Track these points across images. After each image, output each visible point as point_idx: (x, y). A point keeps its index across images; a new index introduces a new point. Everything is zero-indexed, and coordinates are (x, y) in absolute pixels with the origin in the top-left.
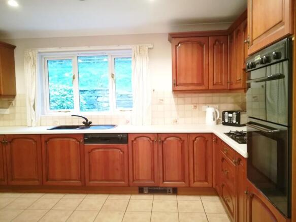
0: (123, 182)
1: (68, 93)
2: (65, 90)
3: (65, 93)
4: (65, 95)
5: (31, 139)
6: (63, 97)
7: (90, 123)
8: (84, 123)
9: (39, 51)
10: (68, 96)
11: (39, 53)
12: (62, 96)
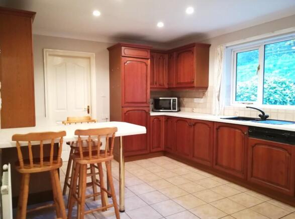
0: (288, 190)
1: (280, 85)
2: (275, 82)
3: (275, 85)
4: (275, 88)
5: (206, 124)
6: (271, 90)
7: (268, 117)
8: (260, 116)
9: (227, 45)
10: (278, 88)
11: (227, 47)
12: (270, 88)
